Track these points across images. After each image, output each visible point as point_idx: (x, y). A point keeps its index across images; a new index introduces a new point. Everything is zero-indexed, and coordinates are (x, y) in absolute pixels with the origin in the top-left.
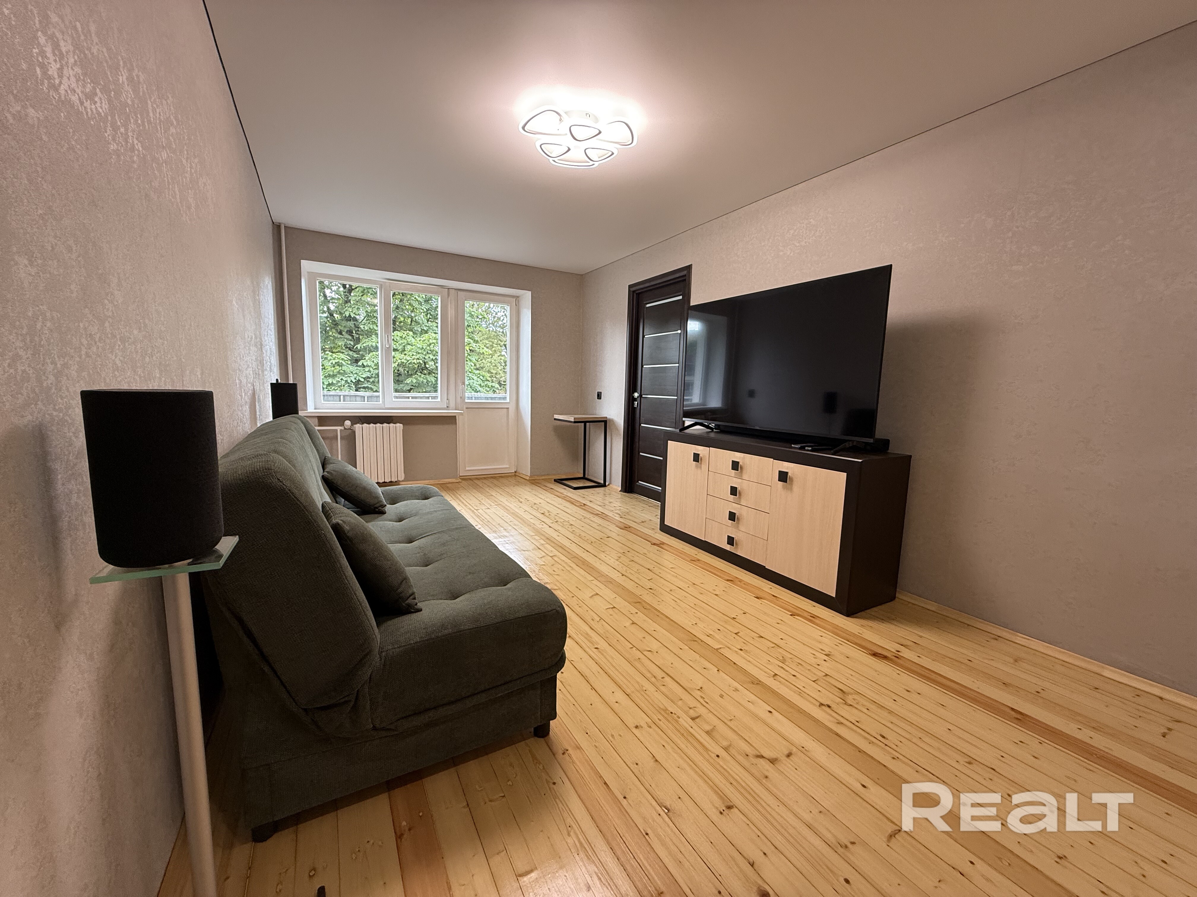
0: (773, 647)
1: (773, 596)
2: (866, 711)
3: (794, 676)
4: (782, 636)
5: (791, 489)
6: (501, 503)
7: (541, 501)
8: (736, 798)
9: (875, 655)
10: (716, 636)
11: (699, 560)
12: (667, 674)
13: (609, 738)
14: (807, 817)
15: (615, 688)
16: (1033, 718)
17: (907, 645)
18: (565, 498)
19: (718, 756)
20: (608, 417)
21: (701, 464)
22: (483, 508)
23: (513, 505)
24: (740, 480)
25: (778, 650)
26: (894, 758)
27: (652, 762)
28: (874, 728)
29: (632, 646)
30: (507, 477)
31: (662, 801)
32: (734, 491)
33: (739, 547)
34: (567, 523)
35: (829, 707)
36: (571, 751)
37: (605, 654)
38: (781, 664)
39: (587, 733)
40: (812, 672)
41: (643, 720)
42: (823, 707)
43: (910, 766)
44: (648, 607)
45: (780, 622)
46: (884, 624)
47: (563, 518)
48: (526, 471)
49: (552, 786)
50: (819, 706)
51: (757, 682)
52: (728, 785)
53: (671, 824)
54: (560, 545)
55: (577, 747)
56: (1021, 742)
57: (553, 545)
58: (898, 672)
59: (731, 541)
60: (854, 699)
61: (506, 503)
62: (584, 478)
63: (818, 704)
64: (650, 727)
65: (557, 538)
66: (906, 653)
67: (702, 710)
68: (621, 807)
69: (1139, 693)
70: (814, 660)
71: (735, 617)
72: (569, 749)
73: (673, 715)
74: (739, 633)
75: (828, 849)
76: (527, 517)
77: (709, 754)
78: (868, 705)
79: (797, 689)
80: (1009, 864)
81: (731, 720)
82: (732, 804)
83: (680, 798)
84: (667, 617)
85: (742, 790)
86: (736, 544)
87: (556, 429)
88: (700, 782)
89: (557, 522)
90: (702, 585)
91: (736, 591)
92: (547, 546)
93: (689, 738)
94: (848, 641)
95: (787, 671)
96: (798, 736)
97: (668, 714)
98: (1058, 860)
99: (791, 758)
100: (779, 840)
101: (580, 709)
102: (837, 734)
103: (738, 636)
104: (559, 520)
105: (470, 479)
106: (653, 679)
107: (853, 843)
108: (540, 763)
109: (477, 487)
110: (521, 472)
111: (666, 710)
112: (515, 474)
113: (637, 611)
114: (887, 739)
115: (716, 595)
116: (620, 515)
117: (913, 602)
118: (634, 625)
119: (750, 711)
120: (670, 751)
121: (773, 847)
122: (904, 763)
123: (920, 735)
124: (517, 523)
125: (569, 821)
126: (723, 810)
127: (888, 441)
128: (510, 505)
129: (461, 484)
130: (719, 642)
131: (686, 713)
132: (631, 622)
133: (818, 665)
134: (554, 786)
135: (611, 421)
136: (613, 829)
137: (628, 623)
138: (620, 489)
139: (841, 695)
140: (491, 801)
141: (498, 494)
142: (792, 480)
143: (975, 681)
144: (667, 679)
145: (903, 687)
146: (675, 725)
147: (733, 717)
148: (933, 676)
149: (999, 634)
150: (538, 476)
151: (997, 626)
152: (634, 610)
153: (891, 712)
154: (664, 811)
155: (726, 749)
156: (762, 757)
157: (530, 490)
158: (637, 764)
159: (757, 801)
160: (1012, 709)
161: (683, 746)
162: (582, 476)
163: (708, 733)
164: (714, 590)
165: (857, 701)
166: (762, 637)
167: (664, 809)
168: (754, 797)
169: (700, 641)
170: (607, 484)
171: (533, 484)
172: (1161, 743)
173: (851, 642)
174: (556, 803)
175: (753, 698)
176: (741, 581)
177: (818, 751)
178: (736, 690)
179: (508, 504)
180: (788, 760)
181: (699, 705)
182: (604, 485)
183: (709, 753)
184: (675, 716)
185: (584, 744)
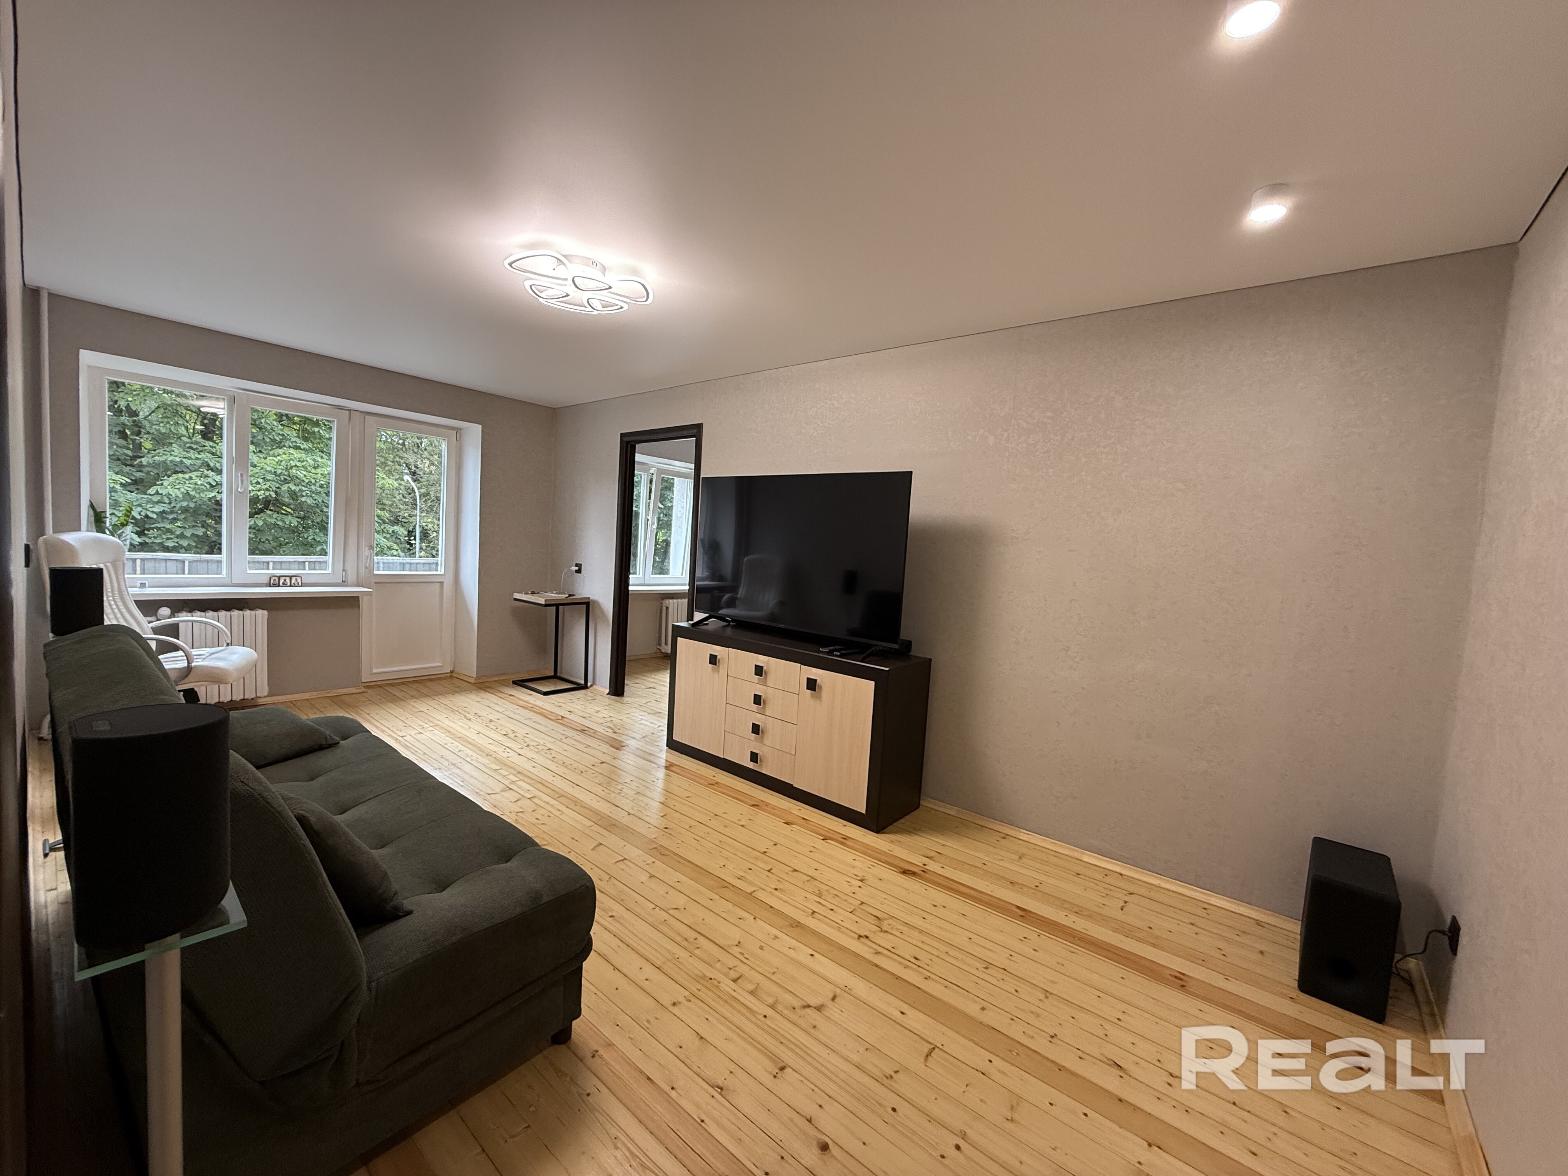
0: (808, 881)
1: (803, 819)
2: (899, 934)
3: (832, 910)
4: (817, 865)
5: (819, 698)
6: (438, 723)
7: (499, 716)
8: (788, 1057)
9: (905, 872)
10: (748, 877)
11: (717, 783)
12: (700, 933)
13: (644, 1024)
14: (855, 1058)
15: (640, 962)
16: (1034, 913)
17: (932, 857)
18: (532, 709)
19: (765, 1016)
20: (592, 598)
21: (719, 666)
22: (413, 732)
23: (458, 725)
24: (764, 687)
25: (814, 883)
26: (926, 978)
27: (697, 1041)
28: (907, 951)
29: (655, 906)
30: (440, 679)
31: (713, 1081)
32: (757, 699)
33: (764, 764)
34: (543, 747)
35: (867, 937)
36: (602, 1052)
37: (622, 921)
38: (818, 899)
39: (618, 1025)
40: (848, 902)
41: (680, 994)
42: (862, 939)
43: (940, 983)
44: (666, 853)
45: (812, 849)
46: (912, 838)
47: (537, 740)
48: (470, 668)
49: (585, 1098)
50: (858, 938)
51: (797, 925)
52: (778, 1044)
53: (727, 1104)
54: (539, 780)
55: (610, 1045)
56: (1025, 938)
57: (529, 781)
58: (926, 887)
59: (754, 757)
60: (889, 924)
61: (447, 722)
62: (556, 677)
63: (857, 936)
64: (689, 1001)
65: (532, 770)
66: (933, 866)
67: (743, 969)
68: (669, 1099)
69: (1107, 873)
70: (850, 888)
71: (766, 850)
72: (600, 1049)
73: (712, 981)
74: (771, 869)
75: (877, 1084)
76: (482, 741)
77: (756, 1018)
78: (901, 927)
79: (835, 924)
80: (1017, 1054)
81: (774, 973)
82: (784, 1064)
83: (731, 1072)
84: (690, 862)
85: (793, 1047)
86: (761, 760)
87: (515, 612)
88: (749, 1048)
89: (528, 746)
90: (724, 815)
91: (763, 819)
92: (520, 783)
93: (733, 1003)
94: (880, 861)
95: (824, 906)
96: (841, 976)
97: (707, 981)
98: (1051, 1039)
99: (836, 1000)
100: (832, 1089)
101: (604, 998)
102: (876, 965)
103: (772, 873)
104: (531, 743)
105: (380, 686)
106: (685, 943)
107: (896, 1072)
108: (566, 1075)
109: (395, 700)
110: (460, 672)
111: (704, 977)
112: (452, 675)
113: (654, 860)
114: (919, 960)
115: (742, 826)
116: (613, 729)
117: (936, 808)
118: (653, 879)
119: (792, 959)
120: (715, 1022)
121: (827, 1097)
122: (936, 981)
123: (947, 949)
124: (470, 752)
125: (614, 1132)
126: (777, 1073)
127: (911, 642)
128: (454, 726)
129: (365, 695)
130: (751, 883)
131: (726, 975)
132: (649, 875)
133: (854, 893)
134: (589, 1098)
135: (595, 602)
136: (664, 1126)
137: (644, 877)
138: (608, 691)
139: (877, 923)
140: (512, 1137)
141: (430, 708)
142: (820, 687)
143: (989, 884)
144: (701, 939)
145: (931, 902)
146: (716, 991)
147: (776, 970)
148: (955, 886)
149: (1007, 833)
150: (488, 677)
151: (1003, 824)
152: (650, 860)
153: (921, 931)
154: (717, 1091)
155: (772, 1007)
156: (809, 1006)
157: (480, 700)
158: (681, 1047)
159: (807, 1053)
160: (1018, 907)
161: (728, 1015)
162: (552, 674)
163: (752, 993)
164: (739, 820)
165: (891, 926)
166: (796, 871)
167: (717, 1089)
168: (804, 1051)
169: (731, 887)
170: (589, 684)
171: (480, 689)
172: (1119, 915)
173: (882, 862)
174: (596, 1117)
175: (794, 943)
176: (767, 804)
177: (861, 988)
178: (776, 937)
179: (450, 724)
180: (833, 1003)
181: (738, 963)
182: (585, 687)
183: (756, 1015)
184: (715, 982)
185: (616, 1039)
